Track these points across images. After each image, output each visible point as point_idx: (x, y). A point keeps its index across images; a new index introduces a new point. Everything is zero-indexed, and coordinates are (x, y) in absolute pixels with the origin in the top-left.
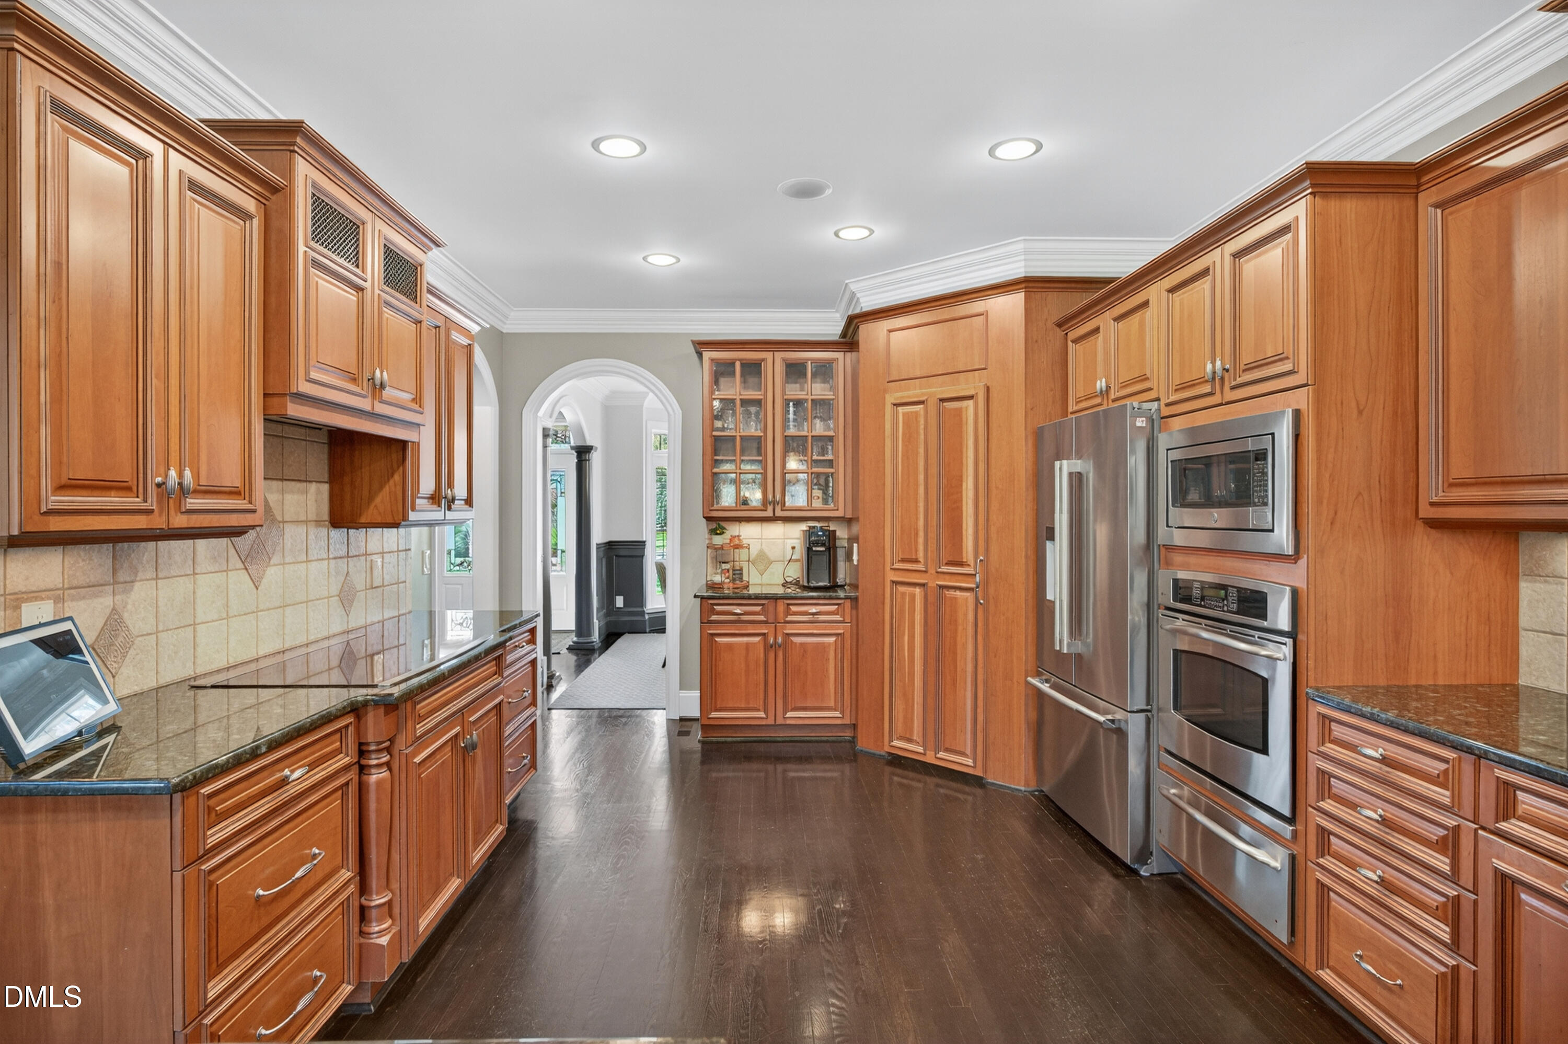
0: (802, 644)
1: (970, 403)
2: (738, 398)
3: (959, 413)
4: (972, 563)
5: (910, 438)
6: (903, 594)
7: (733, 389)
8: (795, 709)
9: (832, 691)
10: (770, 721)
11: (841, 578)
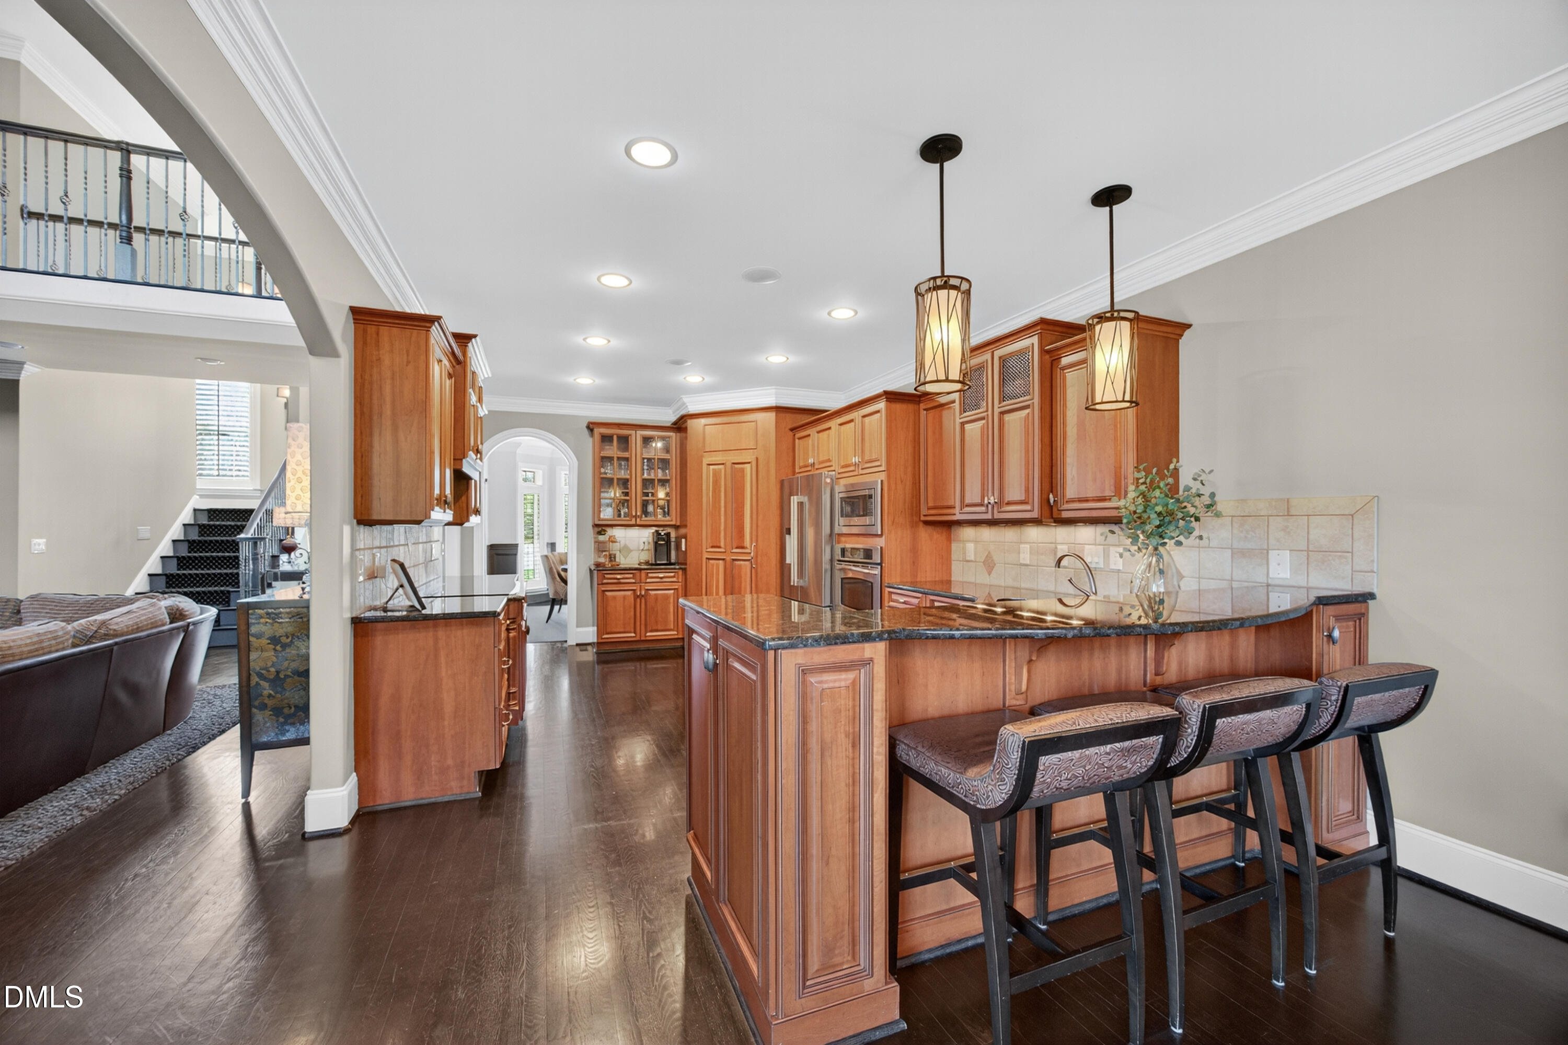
0: (655, 594)
1: (748, 466)
2: (615, 456)
3: (743, 470)
4: (748, 546)
5: (716, 482)
6: (713, 565)
7: (613, 450)
8: (652, 631)
9: (672, 619)
10: (638, 638)
11: (673, 558)
